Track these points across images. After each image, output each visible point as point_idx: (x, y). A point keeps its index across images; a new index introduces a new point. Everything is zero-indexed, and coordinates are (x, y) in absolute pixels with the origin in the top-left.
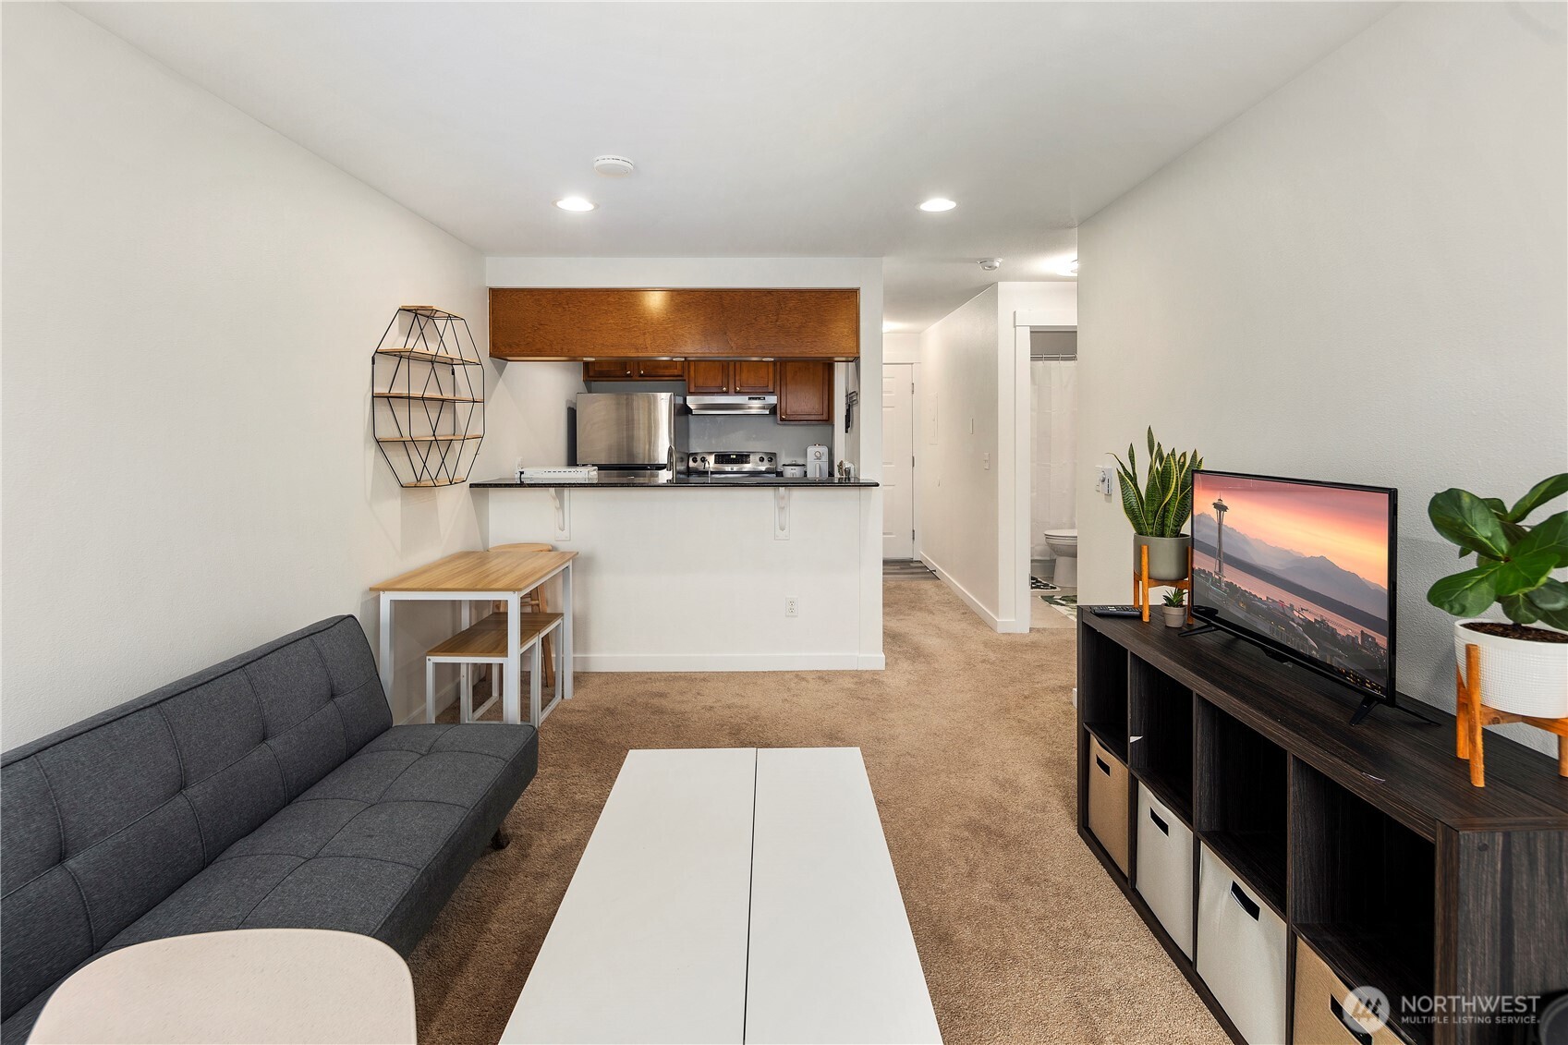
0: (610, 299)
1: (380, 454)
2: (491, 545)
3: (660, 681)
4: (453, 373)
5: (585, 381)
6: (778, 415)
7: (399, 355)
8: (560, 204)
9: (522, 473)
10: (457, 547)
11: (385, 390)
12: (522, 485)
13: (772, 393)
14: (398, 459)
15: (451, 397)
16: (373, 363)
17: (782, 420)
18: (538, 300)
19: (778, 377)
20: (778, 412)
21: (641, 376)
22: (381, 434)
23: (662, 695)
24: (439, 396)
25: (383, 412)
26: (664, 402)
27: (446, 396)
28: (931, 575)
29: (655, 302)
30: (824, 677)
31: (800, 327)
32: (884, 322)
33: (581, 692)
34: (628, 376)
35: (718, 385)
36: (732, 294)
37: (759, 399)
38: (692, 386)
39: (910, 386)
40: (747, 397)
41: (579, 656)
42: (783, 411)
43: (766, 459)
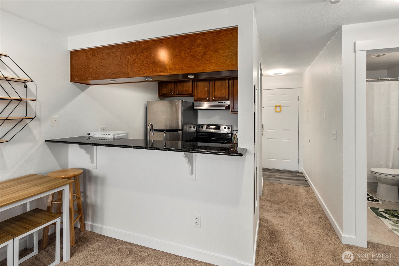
5: (159, 97)
6: (230, 110)
9: (89, 134)
13: (228, 100)
17: (232, 111)
19: (230, 93)
20: (230, 108)
21: (177, 94)
28: (306, 183)
34: (173, 95)
35: (205, 97)
36: (167, 40)
37: (222, 102)
38: (196, 98)
39: (298, 97)
40: (217, 102)
41: (94, 224)
42: (232, 107)
43: (227, 128)
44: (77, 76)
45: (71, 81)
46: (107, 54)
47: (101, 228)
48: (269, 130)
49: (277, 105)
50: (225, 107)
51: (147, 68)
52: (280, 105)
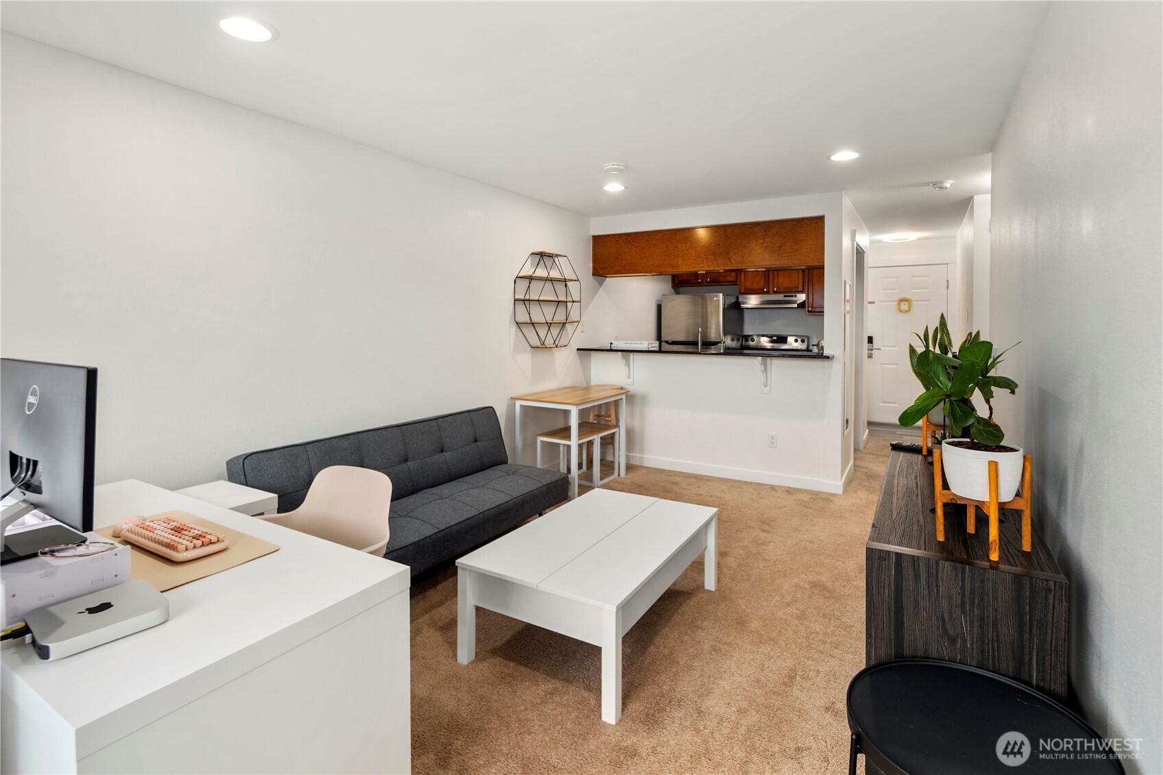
0: (657, 237)
1: (519, 329)
2: (593, 383)
3: (680, 477)
4: (566, 286)
5: (673, 287)
6: (807, 308)
7: (530, 278)
8: (605, 188)
9: (611, 344)
10: (569, 383)
11: (522, 297)
12: (611, 350)
13: (802, 292)
14: (530, 333)
15: (564, 299)
16: (515, 283)
17: (809, 311)
18: (618, 241)
19: (806, 280)
20: (807, 306)
21: (708, 282)
22: (519, 319)
23: (675, 483)
24: (556, 299)
25: (521, 309)
26: (719, 300)
27: (560, 299)
29: (702, 234)
30: (789, 491)
31: (779, 247)
32: (857, 236)
33: (630, 475)
34: (700, 283)
35: (760, 287)
36: (733, 227)
37: (792, 296)
38: (743, 288)
39: (946, 282)
40: (783, 295)
41: (631, 454)
42: (810, 305)
43: (799, 340)
44: (603, 269)
45: (593, 275)
46: (648, 241)
47: (641, 459)
48: (884, 346)
49: (902, 297)
50: (798, 305)
51: (705, 260)
52: (908, 297)
